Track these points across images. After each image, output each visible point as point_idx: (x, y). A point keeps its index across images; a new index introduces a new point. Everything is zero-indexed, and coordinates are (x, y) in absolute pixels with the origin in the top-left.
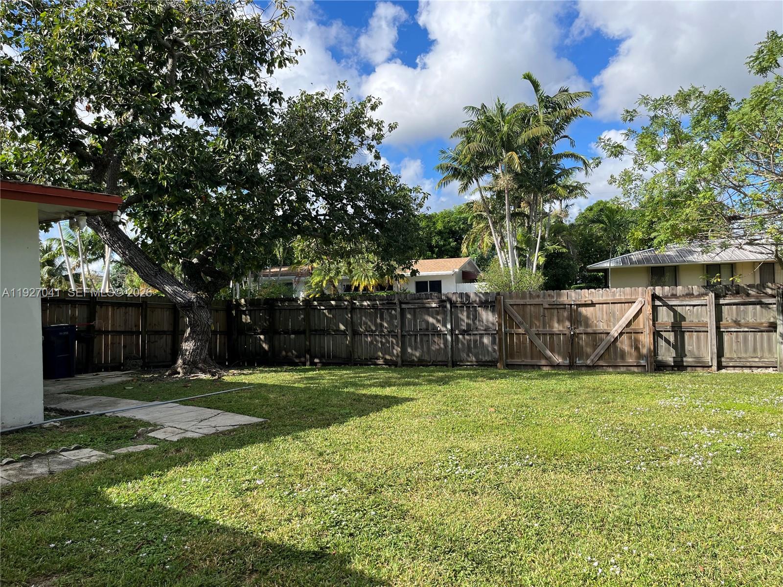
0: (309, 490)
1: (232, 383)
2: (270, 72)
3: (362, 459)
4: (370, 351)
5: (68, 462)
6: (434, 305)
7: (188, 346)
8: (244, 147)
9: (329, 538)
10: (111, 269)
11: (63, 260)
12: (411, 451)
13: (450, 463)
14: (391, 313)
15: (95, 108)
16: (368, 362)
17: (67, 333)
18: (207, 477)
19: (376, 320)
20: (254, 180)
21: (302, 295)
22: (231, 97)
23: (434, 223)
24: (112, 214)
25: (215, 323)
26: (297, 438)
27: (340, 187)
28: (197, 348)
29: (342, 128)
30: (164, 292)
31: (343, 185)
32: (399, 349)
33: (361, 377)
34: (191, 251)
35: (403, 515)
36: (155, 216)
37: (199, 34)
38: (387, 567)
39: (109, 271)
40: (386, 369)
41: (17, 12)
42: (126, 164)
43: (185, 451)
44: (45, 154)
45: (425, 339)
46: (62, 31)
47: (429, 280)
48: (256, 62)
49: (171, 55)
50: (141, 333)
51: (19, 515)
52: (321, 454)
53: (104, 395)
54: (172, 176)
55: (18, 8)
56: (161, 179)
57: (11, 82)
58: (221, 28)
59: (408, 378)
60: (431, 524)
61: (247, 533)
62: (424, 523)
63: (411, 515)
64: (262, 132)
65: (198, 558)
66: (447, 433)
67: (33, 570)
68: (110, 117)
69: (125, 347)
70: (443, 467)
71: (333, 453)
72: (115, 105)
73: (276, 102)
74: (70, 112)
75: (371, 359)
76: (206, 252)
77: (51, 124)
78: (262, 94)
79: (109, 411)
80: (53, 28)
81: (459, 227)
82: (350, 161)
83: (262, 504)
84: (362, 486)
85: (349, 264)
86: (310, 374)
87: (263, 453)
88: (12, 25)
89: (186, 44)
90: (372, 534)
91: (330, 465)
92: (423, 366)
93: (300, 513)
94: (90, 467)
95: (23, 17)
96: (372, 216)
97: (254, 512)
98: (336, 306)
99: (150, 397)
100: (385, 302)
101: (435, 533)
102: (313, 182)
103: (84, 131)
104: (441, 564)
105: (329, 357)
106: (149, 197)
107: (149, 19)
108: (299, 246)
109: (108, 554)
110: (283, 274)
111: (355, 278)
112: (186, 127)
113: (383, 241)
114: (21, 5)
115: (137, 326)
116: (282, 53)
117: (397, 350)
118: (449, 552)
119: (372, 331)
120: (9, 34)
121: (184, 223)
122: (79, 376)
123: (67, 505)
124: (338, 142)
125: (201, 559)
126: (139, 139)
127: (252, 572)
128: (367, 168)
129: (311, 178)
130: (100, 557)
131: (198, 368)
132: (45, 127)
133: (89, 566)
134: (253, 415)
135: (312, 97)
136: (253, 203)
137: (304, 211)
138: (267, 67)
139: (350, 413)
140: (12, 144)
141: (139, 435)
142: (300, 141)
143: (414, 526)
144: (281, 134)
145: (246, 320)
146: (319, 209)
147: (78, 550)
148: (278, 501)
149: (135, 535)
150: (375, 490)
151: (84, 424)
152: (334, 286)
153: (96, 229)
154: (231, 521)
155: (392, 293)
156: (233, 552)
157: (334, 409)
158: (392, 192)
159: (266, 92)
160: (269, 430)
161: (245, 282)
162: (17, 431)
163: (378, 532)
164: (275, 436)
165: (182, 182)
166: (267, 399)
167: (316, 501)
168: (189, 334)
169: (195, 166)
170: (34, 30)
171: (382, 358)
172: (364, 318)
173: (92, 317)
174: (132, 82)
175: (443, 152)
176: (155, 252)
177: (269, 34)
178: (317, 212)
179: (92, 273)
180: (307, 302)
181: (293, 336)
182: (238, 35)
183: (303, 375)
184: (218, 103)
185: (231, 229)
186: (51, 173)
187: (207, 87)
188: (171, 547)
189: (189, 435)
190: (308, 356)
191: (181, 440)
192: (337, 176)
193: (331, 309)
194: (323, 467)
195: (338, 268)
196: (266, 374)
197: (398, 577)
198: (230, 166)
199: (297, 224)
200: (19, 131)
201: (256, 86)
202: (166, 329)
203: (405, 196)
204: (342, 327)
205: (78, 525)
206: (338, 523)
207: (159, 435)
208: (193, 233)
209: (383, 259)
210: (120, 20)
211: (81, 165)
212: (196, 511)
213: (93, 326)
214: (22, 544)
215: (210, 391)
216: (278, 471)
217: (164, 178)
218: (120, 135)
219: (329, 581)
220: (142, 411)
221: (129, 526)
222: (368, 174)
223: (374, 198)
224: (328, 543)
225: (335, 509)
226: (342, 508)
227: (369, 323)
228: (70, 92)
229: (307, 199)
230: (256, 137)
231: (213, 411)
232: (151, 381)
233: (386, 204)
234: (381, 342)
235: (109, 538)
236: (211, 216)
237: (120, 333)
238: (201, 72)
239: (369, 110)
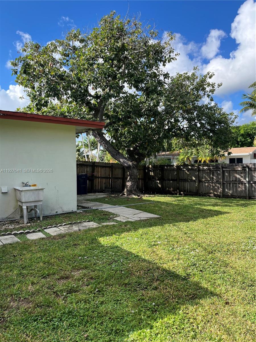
0: (181, 248)
1: (146, 200)
2: (164, 65)
3: (205, 238)
4: (207, 189)
5: (85, 226)
6: (239, 169)
7: (129, 184)
8: (152, 99)
9: (190, 271)
10: (100, 153)
11: (83, 150)
12: (229, 236)
13: (250, 244)
14: (218, 172)
15: (95, 88)
16: (206, 195)
17: (85, 177)
18: (137, 238)
19: (210, 176)
20: (156, 114)
21: (175, 164)
22: (147, 78)
23: (239, 131)
24: (101, 130)
25: (139, 175)
26: (175, 225)
27: (194, 115)
28: (132, 185)
29: (195, 88)
30: (120, 161)
31: (195, 114)
32: (222, 190)
33: (203, 201)
34: (130, 145)
35: (227, 265)
36: (117, 130)
37: (135, 53)
38: (219, 288)
39: (99, 154)
40: (215, 198)
41: (67, 53)
42: (106, 110)
43: (128, 226)
44: (78, 108)
45: (235, 185)
46: (83, 58)
47: (236, 158)
48: (158, 62)
49: (124, 64)
50: (111, 178)
51: (68, 245)
52: (186, 233)
53: (97, 202)
54: (124, 113)
55: (68, 51)
56: (119, 115)
57: (66, 80)
58: (144, 49)
59: (226, 203)
60: (241, 271)
61: (154, 263)
62: (237, 270)
63: (230, 266)
64: (160, 92)
65: (135, 270)
66: (248, 230)
67: (73, 267)
68: (100, 92)
69: (105, 183)
70: (246, 245)
71: (191, 233)
72: (102, 86)
73: (167, 78)
74: (86, 91)
75: (207, 193)
76: (136, 145)
77: (80, 95)
78: (161, 75)
79: (100, 208)
80: (80, 57)
81: (253, 132)
82: (199, 103)
83: (160, 252)
84: (205, 249)
85: (198, 150)
86: (179, 198)
87: (160, 230)
88: (66, 57)
89: (130, 58)
90: (211, 272)
91: (190, 239)
92: (233, 198)
93: (177, 258)
94: (94, 229)
95: (69, 54)
96: (209, 127)
97: (157, 255)
98: (191, 169)
99: (114, 204)
100: (214, 167)
101: (243, 276)
102: (181, 113)
103: (91, 98)
104: (247, 291)
105: (188, 191)
106: (114, 123)
107: (116, 49)
108: (174, 142)
109: (100, 264)
110: (167, 155)
111: (200, 157)
112: (129, 93)
113: (214, 139)
114: (69, 49)
115: (109, 175)
116: (170, 56)
117: (220, 190)
118: (251, 286)
119: (208, 181)
120: (65, 61)
121: (128, 133)
122: (89, 194)
123: (85, 243)
124: (194, 94)
125: (136, 271)
126: (111, 99)
127: (157, 280)
128: (207, 106)
129: (181, 111)
130: (97, 265)
131: (132, 193)
132: (78, 97)
133: (93, 268)
134: (155, 214)
135: (182, 75)
136: (155, 124)
137: (177, 127)
138: (163, 63)
139: (199, 217)
140: (66, 105)
141: (110, 218)
142: (176, 95)
143: (232, 272)
144: (168, 93)
145: (152, 174)
146: (184, 125)
147: (89, 261)
148: (167, 251)
149: (110, 258)
150: (212, 252)
151: (91, 212)
152: (190, 160)
153: (95, 137)
154: (148, 257)
155: (217, 163)
156: (149, 270)
157: (191, 214)
158: (219, 116)
159: (162, 74)
160: (162, 221)
161: (151, 158)
162: (68, 213)
163: (214, 272)
164: (165, 224)
165: (127, 116)
166: (161, 208)
167: (184, 253)
168: (129, 179)
169: (132, 109)
170: (73, 59)
171: (213, 193)
172: (204, 175)
173: (93, 171)
174: (109, 76)
175: (245, 95)
176: (117, 145)
177: (164, 48)
178: (183, 127)
179: (93, 154)
180: (178, 167)
181: (171, 182)
182: (151, 51)
183: (176, 199)
184: (142, 81)
185: (146, 135)
186: (80, 115)
187: (138, 75)
188: (124, 265)
189: (130, 220)
190: (178, 191)
191: (126, 222)
192: (192, 110)
193: (189, 170)
194: (187, 239)
195: (192, 152)
196: (160, 197)
197: (225, 293)
198: (146, 108)
199: (174, 132)
200: (69, 99)
201: (158, 72)
202: (120, 177)
203: (225, 117)
204: (194, 178)
205: (89, 251)
206: (195, 265)
207: (118, 219)
208: (131, 137)
209: (214, 147)
210: (105, 51)
211: (90, 111)
212: (134, 252)
213: (94, 175)
214: (69, 256)
215: (137, 203)
216: (167, 239)
217: (120, 115)
218: (104, 98)
219: (191, 290)
220: (112, 209)
221: (108, 254)
222: (207, 108)
223: (210, 119)
224: (190, 273)
225: (193, 258)
226: (196, 258)
227: (207, 177)
228: (86, 82)
229: (178, 121)
230: (158, 95)
231: (139, 211)
232: (115, 197)
233: (216, 121)
234: (213, 186)
235: (101, 258)
236: (138, 130)
237: (103, 178)
238: (136, 69)
239: (208, 78)
